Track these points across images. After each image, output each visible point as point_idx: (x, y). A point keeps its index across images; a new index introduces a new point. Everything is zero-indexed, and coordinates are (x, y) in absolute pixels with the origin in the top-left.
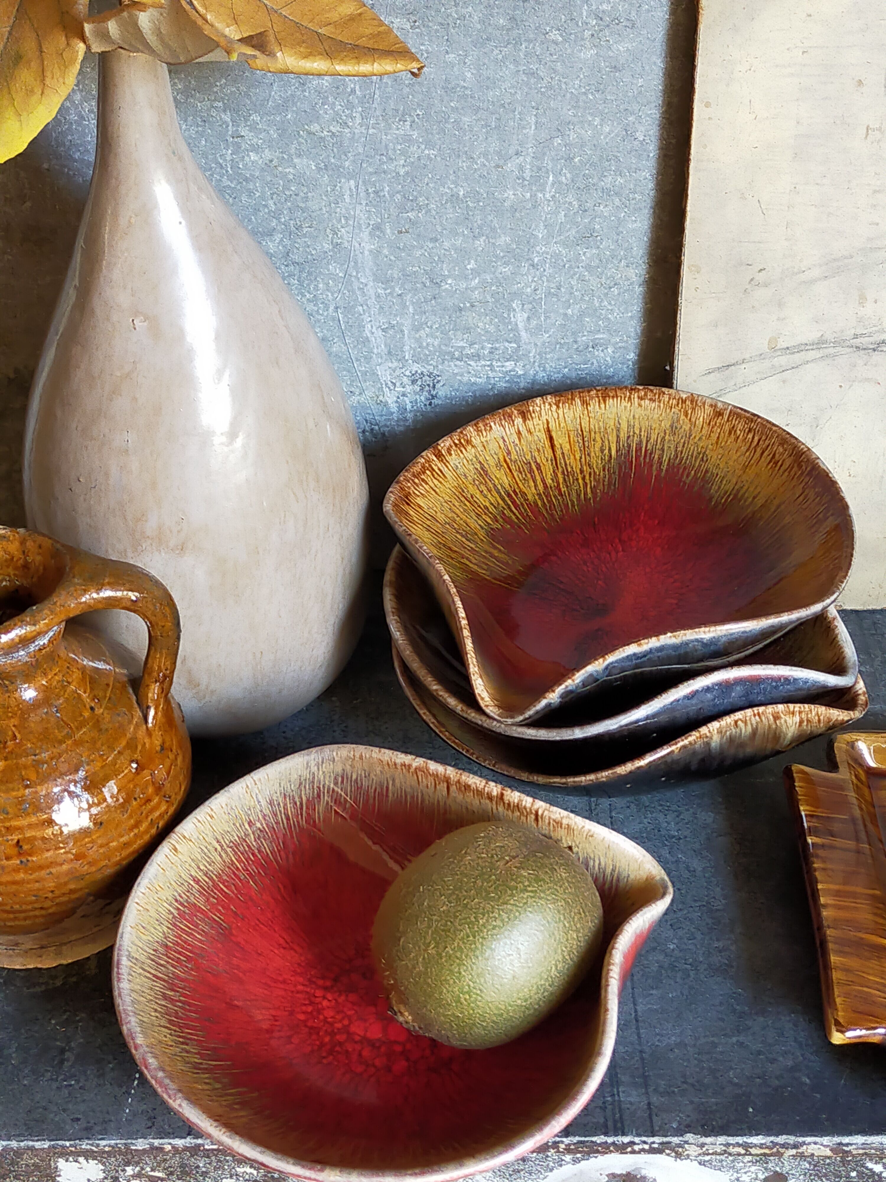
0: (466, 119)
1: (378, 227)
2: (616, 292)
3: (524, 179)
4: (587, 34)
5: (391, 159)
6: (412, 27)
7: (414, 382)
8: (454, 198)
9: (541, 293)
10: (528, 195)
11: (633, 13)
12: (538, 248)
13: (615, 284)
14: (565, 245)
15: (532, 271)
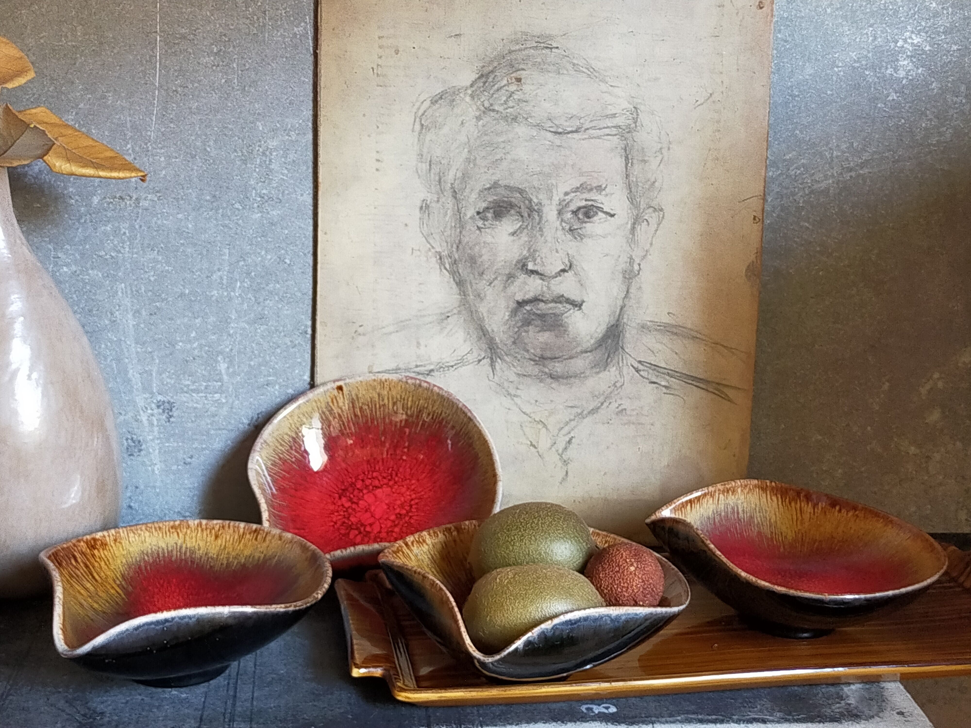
0: (189, 250)
1: (138, 311)
2: (279, 352)
3: (223, 284)
4: (256, 205)
5: (146, 272)
6: (158, 200)
7: (158, 407)
8: (182, 295)
9: (235, 352)
10: (225, 294)
11: (281, 195)
12: (232, 325)
13: (279, 347)
14: (248, 323)
15: (229, 338)
